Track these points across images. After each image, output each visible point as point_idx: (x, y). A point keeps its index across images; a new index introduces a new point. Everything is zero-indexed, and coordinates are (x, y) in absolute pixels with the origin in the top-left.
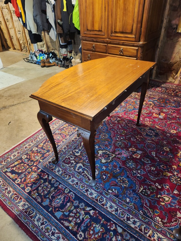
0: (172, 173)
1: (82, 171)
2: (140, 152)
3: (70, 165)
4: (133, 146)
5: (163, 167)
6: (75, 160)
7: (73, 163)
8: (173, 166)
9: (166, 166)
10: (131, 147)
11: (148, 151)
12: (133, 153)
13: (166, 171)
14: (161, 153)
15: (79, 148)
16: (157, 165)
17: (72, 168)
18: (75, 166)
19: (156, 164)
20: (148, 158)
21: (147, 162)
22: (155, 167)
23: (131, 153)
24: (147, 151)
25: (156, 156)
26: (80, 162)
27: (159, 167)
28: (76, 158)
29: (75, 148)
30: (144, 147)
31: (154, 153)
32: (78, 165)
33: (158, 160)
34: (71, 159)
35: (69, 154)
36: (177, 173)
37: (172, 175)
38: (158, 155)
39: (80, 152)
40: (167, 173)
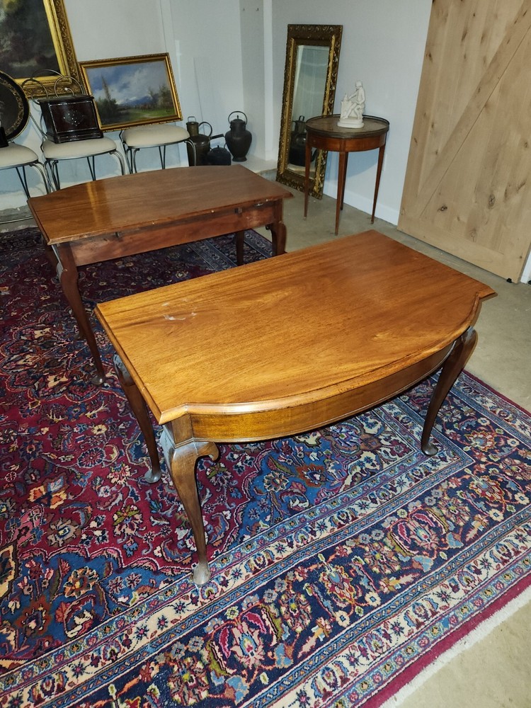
1: (368, 417)
3: (393, 438)
6: (379, 445)
7: (386, 440)
15: (362, 471)
17: (388, 429)
18: (380, 431)
26: (369, 437)
28: (374, 447)
29: (371, 476)
32: (374, 431)
34: (388, 450)
35: (391, 463)
39: (362, 459)
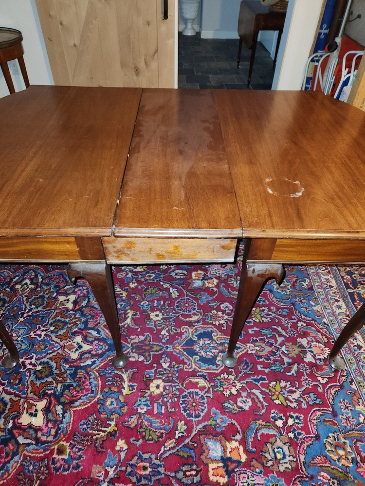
0: (135, 272)
2: (197, 284)
4: (215, 289)
5: (150, 276)
8: (136, 284)
9: (146, 280)
10: (217, 286)
11: (185, 293)
12: (206, 278)
13: (143, 271)
14: (162, 302)
16: (160, 275)
19: (162, 276)
20: (179, 279)
21: (177, 271)
22: (162, 270)
23: (210, 276)
24: (188, 293)
25: (167, 290)
27: (157, 272)
30: (197, 299)
31: (173, 296)
33: (162, 283)
36: (128, 276)
37: (134, 270)
38: (166, 294)
40: (142, 270)
